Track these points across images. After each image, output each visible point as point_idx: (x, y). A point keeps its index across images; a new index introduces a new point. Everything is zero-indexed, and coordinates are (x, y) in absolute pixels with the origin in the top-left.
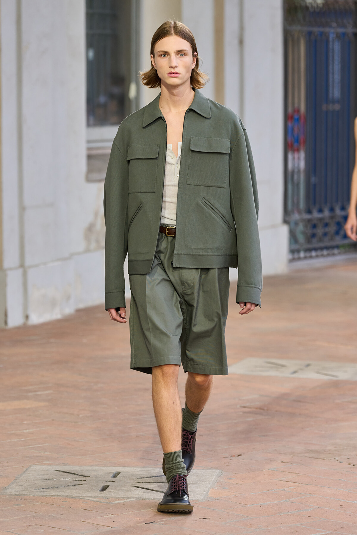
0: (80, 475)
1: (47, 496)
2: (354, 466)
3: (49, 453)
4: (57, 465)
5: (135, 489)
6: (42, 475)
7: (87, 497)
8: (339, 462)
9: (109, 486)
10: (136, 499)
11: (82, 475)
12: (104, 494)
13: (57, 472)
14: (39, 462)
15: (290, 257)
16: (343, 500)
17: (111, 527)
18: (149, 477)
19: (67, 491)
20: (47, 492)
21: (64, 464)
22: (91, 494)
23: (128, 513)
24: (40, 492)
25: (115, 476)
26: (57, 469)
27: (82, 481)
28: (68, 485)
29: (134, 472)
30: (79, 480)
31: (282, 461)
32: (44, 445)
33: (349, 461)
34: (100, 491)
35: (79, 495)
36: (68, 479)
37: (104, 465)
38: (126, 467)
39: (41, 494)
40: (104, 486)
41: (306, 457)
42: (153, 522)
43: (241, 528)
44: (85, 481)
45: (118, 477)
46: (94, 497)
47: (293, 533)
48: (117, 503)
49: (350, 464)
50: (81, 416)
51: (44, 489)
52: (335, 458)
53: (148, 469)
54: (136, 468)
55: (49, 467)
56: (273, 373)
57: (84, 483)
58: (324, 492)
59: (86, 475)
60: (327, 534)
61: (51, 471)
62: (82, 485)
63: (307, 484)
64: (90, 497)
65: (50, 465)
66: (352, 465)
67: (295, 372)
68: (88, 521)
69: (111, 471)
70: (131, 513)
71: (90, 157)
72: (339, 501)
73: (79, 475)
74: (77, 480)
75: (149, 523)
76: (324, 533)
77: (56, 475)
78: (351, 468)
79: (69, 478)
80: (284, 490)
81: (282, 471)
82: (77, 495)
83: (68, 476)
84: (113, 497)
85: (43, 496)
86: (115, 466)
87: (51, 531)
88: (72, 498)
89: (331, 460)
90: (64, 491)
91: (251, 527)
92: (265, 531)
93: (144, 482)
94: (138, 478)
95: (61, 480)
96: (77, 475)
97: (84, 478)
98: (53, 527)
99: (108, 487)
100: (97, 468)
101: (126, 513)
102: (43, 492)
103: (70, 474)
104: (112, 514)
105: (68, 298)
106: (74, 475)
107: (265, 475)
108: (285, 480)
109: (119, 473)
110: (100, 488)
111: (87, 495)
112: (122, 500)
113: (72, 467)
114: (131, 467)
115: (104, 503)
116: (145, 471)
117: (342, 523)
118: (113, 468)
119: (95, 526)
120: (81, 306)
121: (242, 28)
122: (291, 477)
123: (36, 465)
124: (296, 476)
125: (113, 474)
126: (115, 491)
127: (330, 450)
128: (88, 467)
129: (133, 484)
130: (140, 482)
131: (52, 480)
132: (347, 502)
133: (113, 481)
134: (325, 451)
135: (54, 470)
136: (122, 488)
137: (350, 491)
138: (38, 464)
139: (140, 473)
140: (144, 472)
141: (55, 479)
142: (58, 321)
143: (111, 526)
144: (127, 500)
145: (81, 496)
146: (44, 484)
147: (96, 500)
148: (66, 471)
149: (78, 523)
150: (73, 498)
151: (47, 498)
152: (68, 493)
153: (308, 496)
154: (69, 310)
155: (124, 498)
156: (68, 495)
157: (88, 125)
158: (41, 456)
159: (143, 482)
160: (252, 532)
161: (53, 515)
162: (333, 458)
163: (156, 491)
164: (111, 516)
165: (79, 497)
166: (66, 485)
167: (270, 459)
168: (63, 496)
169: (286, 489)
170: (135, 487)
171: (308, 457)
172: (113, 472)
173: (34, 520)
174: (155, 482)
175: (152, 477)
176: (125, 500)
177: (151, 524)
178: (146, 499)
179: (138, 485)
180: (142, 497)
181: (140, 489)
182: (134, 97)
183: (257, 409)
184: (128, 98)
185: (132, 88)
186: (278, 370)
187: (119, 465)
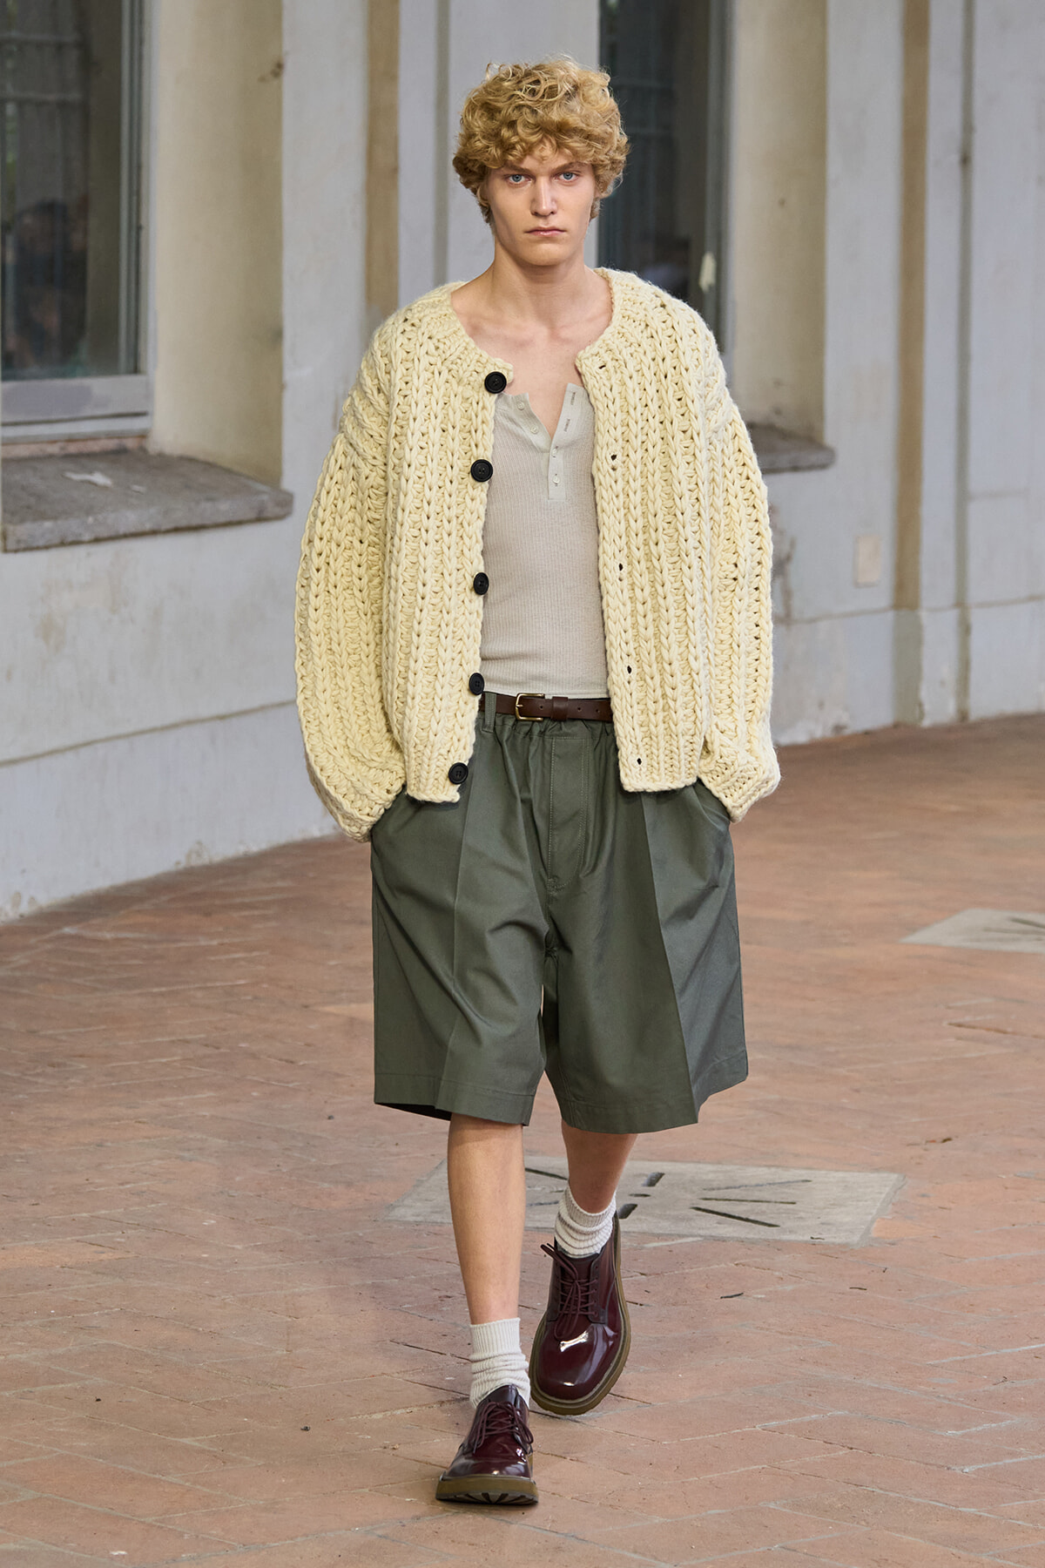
5: (700, 1215)
9: (636, 1206)
10: (699, 1239)
17: (641, 1305)
18: (731, 1187)
19: (537, 1217)
23: (680, 1272)
25: (651, 1182)
28: (539, 1202)
29: (697, 1173)
36: (539, 1189)
38: (677, 1161)
40: (625, 1207)
42: (739, 1295)
43: (949, 1314)
45: (657, 1184)
48: (655, 1248)
53: (729, 1168)
54: (701, 1166)
56: (1027, 946)
69: (642, 1172)
70: (687, 1271)
75: (732, 1297)
79: (543, 1187)
83: (540, 1181)
84: (644, 1233)
86: (651, 1160)
91: (973, 1312)
92: (1006, 1322)
93: (718, 1197)
94: (705, 1189)
99: (633, 1208)
101: (676, 1272)
103: (545, 1177)
104: (642, 1274)
106: (553, 1178)
107: (1007, 1188)
109: (661, 1175)
112: (666, 1240)
113: (549, 1159)
114: (689, 1162)
118: (647, 1163)
121: (968, 128)
125: (649, 1178)
126: (649, 1219)
129: (694, 1202)
130: (709, 1199)
133: (646, 1196)
136: (668, 1212)
139: (711, 1176)
140: (721, 1174)
143: (639, 1301)
144: (679, 1241)
148: (534, 1168)
152: (539, 1221)
155: (670, 1236)
156: (538, 1225)
159: (716, 1200)
160: (975, 1324)
163: (747, 1220)
164: (640, 1278)
166: (536, 1202)
167: (1020, 1150)
170: (700, 1209)
172: (646, 1173)
174: (746, 1201)
175: (740, 1187)
176: (673, 1240)
177: (734, 1298)
178: (723, 1240)
179: (704, 1205)
180: (713, 1234)
181: (710, 1214)
182: (710, 287)
183: (988, 1029)
184: (699, 289)
185: (709, 264)
186: (1039, 940)
187: (663, 1159)
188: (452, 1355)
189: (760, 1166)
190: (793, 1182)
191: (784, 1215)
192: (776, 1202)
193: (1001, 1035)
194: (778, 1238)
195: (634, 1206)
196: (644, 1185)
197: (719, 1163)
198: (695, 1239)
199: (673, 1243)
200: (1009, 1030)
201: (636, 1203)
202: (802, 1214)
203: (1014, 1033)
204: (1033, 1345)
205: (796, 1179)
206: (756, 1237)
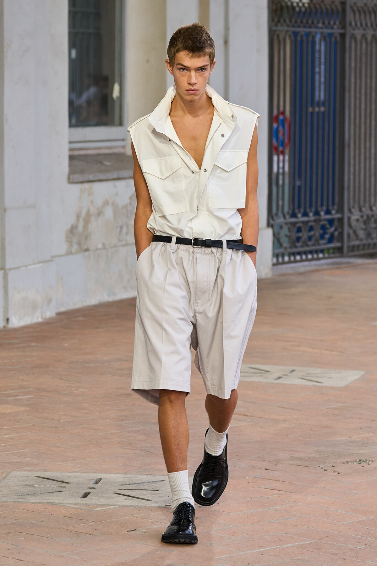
0: (61, 482)
1: (27, 503)
2: (339, 474)
3: (29, 459)
4: (37, 471)
5: (117, 496)
6: (22, 481)
7: (68, 504)
8: (323, 469)
9: (90, 492)
10: (118, 506)
11: (63, 482)
12: (85, 501)
13: (37, 478)
14: (19, 468)
15: (275, 260)
16: (328, 508)
17: (93, 535)
18: (131, 484)
19: (48, 498)
20: (27, 499)
21: (45, 470)
22: (72, 501)
23: (109, 520)
24: (20, 498)
25: (96, 482)
26: (38, 476)
27: (62, 487)
28: (48, 491)
29: (116, 478)
30: (59, 487)
31: (266, 468)
32: (25, 450)
33: (334, 469)
34: (81, 498)
35: (59, 502)
36: (48, 486)
37: (85, 472)
38: (107, 473)
39: (21, 500)
40: (85, 493)
41: (290, 464)
42: (135, 530)
43: (224, 537)
44: (66, 487)
45: (99, 483)
46: (75, 504)
47: (276, 542)
48: (99, 511)
49: (334, 472)
50: (62, 421)
51: (24, 495)
52: (320, 465)
53: (130, 476)
54: (117, 475)
55: (29, 473)
56: (256, 379)
57: (64, 489)
58: (308, 500)
59: (67, 482)
60: (312, 543)
61: (31, 477)
62: (63, 491)
63: (291, 492)
64: (71, 504)
65: (31, 471)
66: (337, 472)
67: (280, 378)
68: (68, 529)
69: (93, 478)
70: (112, 520)
71: (71, 158)
72: (324, 509)
73: (59, 481)
74: (58, 486)
75: (131, 531)
76: (308, 542)
77: (37, 482)
78: (336, 476)
79: (50, 485)
80: (268, 498)
81: (266, 479)
82: (57, 502)
83: (48, 482)
84: (94, 504)
85: (23, 503)
86: (96, 473)
87: (31, 538)
88: (52, 504)
89: (315, 467)
90: (45, 497)
91: (235, 535)
92: (249, 540)
93: (125, 489)
94: (119, 485)
95: (42, 486)
96: (58, 481)
97: (64, 485)
98: (33, 535)
99: (89, 494)
100: (78, 474)
101: (107, 521)
102: (23, 498)
103: (51, 481)
104: (93, 522)
105: (50, 301)
106: (54, 481)
107: (248, 482)
108: (269, 488)
109: (101, 479)
110: (82, 495)
111: (68, 502)
112: (103, 507)
113: (52, 473)
114: (113, 474)
115: (85, 510)
116: (126, 477)
117: (327, 532)
118: (94, 474)
119: (76, 534)
120: (62, 309)
121: (227, 28)
122: (275, 485)
123: (16, 471)
124: (280, 484)
125: (94, 481)
126: (96, 498)
127: (314, 458)
128: (69, 473)
129: (115, 491)
130: (121, 489)
131: (32, 486)
132: (332, 511)
133: (94, 488)
134: (309, 458)
135: (34, 476)
136: (104, 495)
137: (335, 500)
138: (18, 469)
139: (122, 479)
140: (126, 479)
141: (35, 486)
142: (39, 324)
144: (109, 507)
145: (62, 503)
146: (24, 491)
147: (77, 507)
148: (46, 477)
149: (59, 530)
150: (54, 505)
151: (27, 505)
152: (49, 500)
153: (292, 504)
154: (50, 313)
155: (105, 505)
156: (48, 501)
157: (71, 125)
158: (21, 462)
159: (124, 489)
160: (235, 541)
161: (34, 522)
162: (318, 466)
163: (138, 498)
164: (92, 523)
165: (59, 504)
166: (47, 492)
167: (254, 466)
168: (43, 503)
169: (270, 497)
170: (117, 494)
171: (292, 464)
172: (95, 478)
173: (14, 527)
174: (137, 490)
175: (134, 484)
176: (106, 507)
177: (132, 532)
178: (128, 507)
179: (119, 492)
180: (123, 504)
181: (122, 496)
182: (117, 97)
183: (240, 415)
184: (112, 98)
185: (116, 88)
186: (261, 376)
187: (101, 472)
188: (12, 558)
189: (143, 475)
190: (157, 481)
191: (153, 496)
192: (150, 490)
193: (246, 417)
194: (151, 505)
195: (89, 493)
196: (93, 484)
197: (126, 474)
198: (116, 506)
199: (107, 508)
200: (249, 415)
201: (90, 491)
202: (161, 495)
203: (251, 416)
204: (261, 549)
205: (159, 480)
206: (142, 505)
